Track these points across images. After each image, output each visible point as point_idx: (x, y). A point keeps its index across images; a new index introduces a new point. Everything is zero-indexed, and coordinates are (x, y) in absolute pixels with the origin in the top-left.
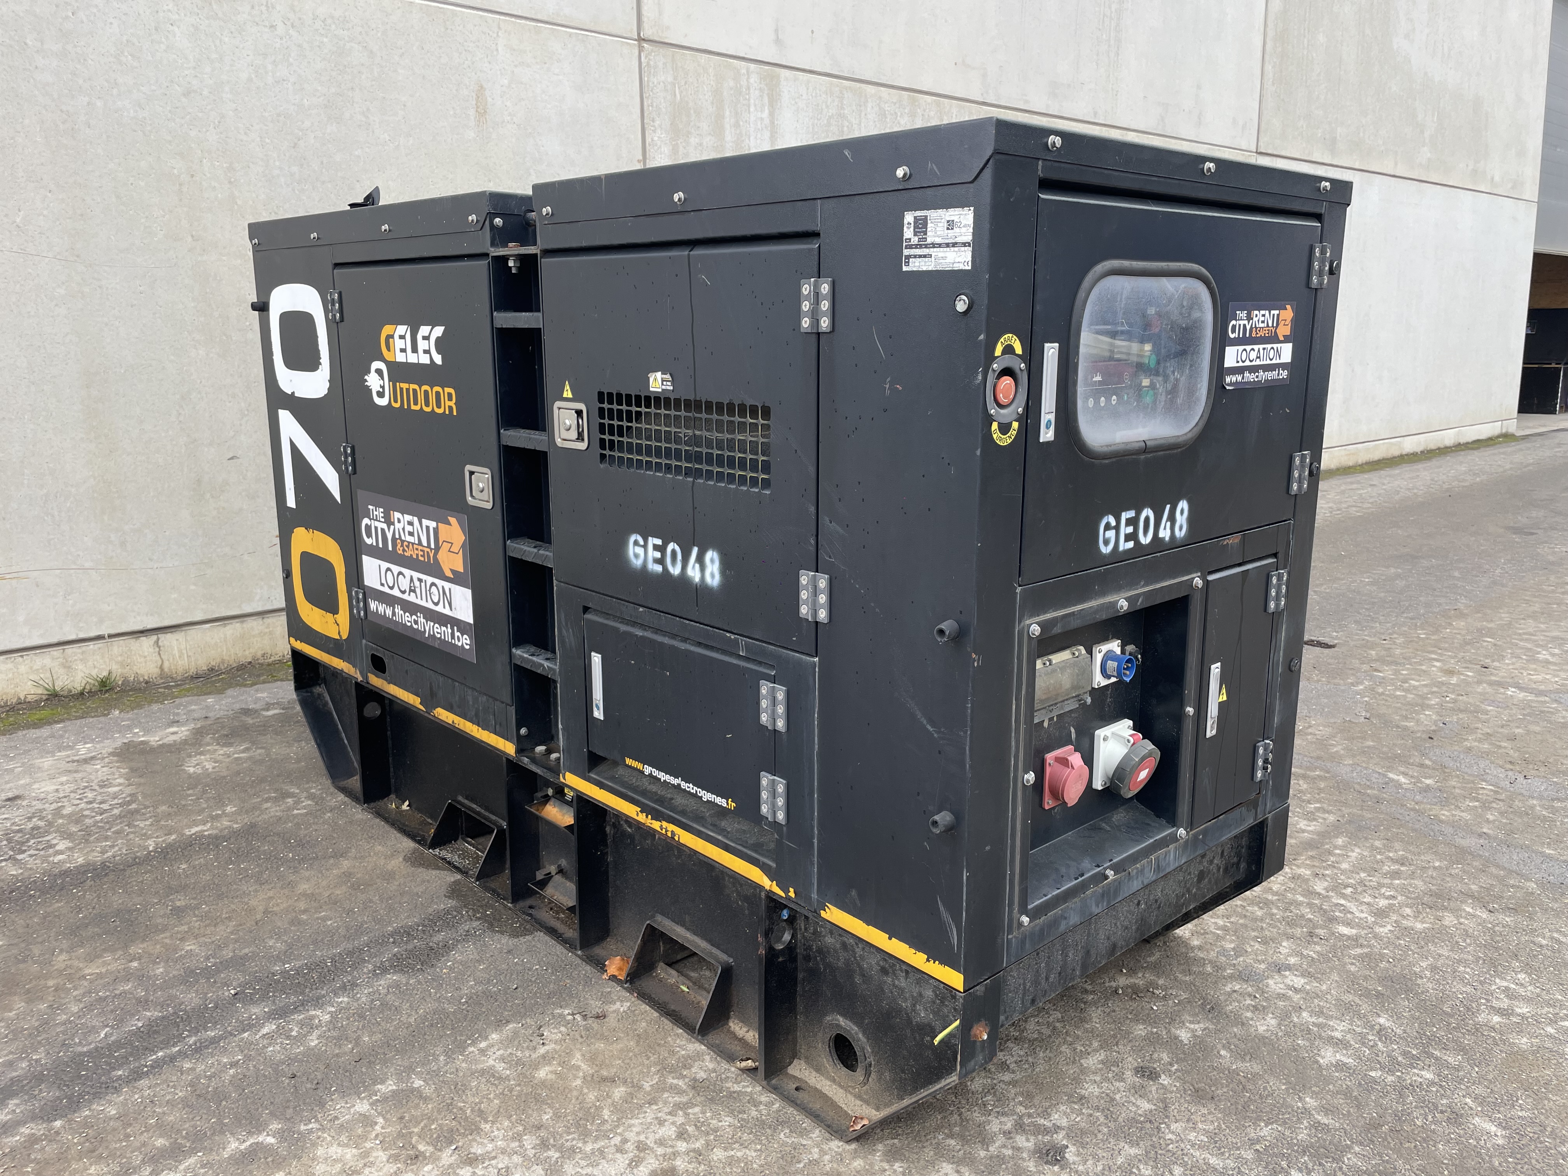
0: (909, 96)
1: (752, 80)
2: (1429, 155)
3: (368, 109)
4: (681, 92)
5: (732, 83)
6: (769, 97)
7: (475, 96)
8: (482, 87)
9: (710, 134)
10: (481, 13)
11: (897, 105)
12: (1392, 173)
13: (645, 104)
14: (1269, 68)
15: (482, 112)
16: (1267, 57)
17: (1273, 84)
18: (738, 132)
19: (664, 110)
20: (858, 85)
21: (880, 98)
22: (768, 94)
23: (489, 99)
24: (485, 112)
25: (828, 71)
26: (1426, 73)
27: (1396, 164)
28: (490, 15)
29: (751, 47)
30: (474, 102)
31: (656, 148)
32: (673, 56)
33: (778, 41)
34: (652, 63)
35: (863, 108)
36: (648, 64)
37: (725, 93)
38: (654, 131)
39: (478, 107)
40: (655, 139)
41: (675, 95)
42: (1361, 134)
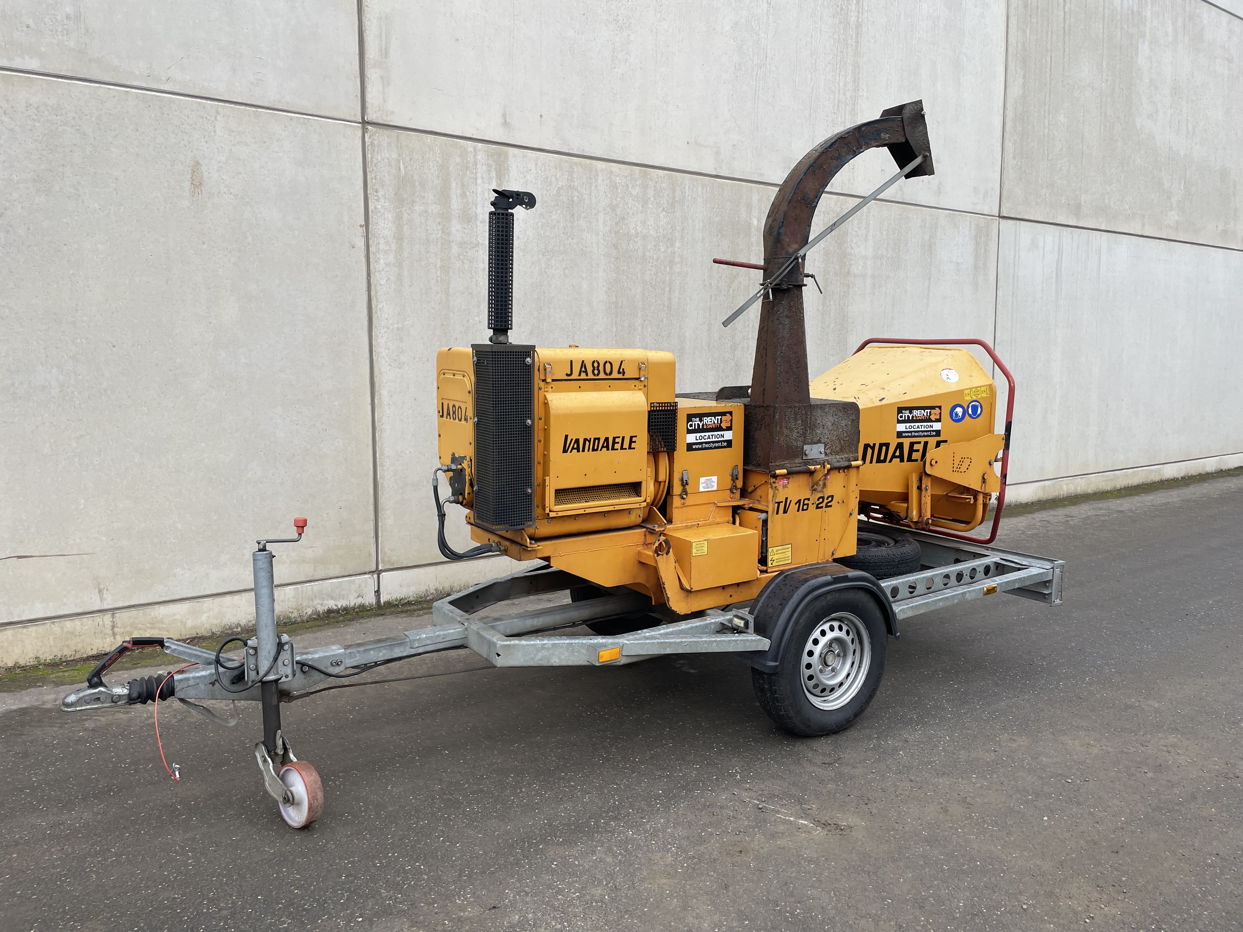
0: (641, 170)
1: (479, 157)
2: (1177, 218)
3: (79, 183)
4: (406, 167)
5: (458, 160)
6: (497, 172)
7: (190, 171)
8: (198, 163)
9: (435, 203)
10: (199, 100)
11: (629, 178)
12: (1140, 234)
13: (369, 177)
14: (1009, 145)
15: (197, 184)
16: (1007, 136)
17: (1014, 158)
18: (465, 201)
19: (388, 182)
20: (588, 161)
21: (611, 172)
22: (496, 169)
23: (206, 174)
24: (201, 184)
25: (557, 150)
26: (1171, 148)
27: (1143, 226)
28: (209, 102)
29: (477, 129)
30: (190, 176)
31: (379, 215)
32: (398, 137)
33: (505, 124)
34: (376, 142)
35: (593, 180)
36: (372, 144)
37: (451, 168)
38: (378, 200)
39: (193, 180)
40: (379, 207)
41: (400, 169)
42: (1107, 201)
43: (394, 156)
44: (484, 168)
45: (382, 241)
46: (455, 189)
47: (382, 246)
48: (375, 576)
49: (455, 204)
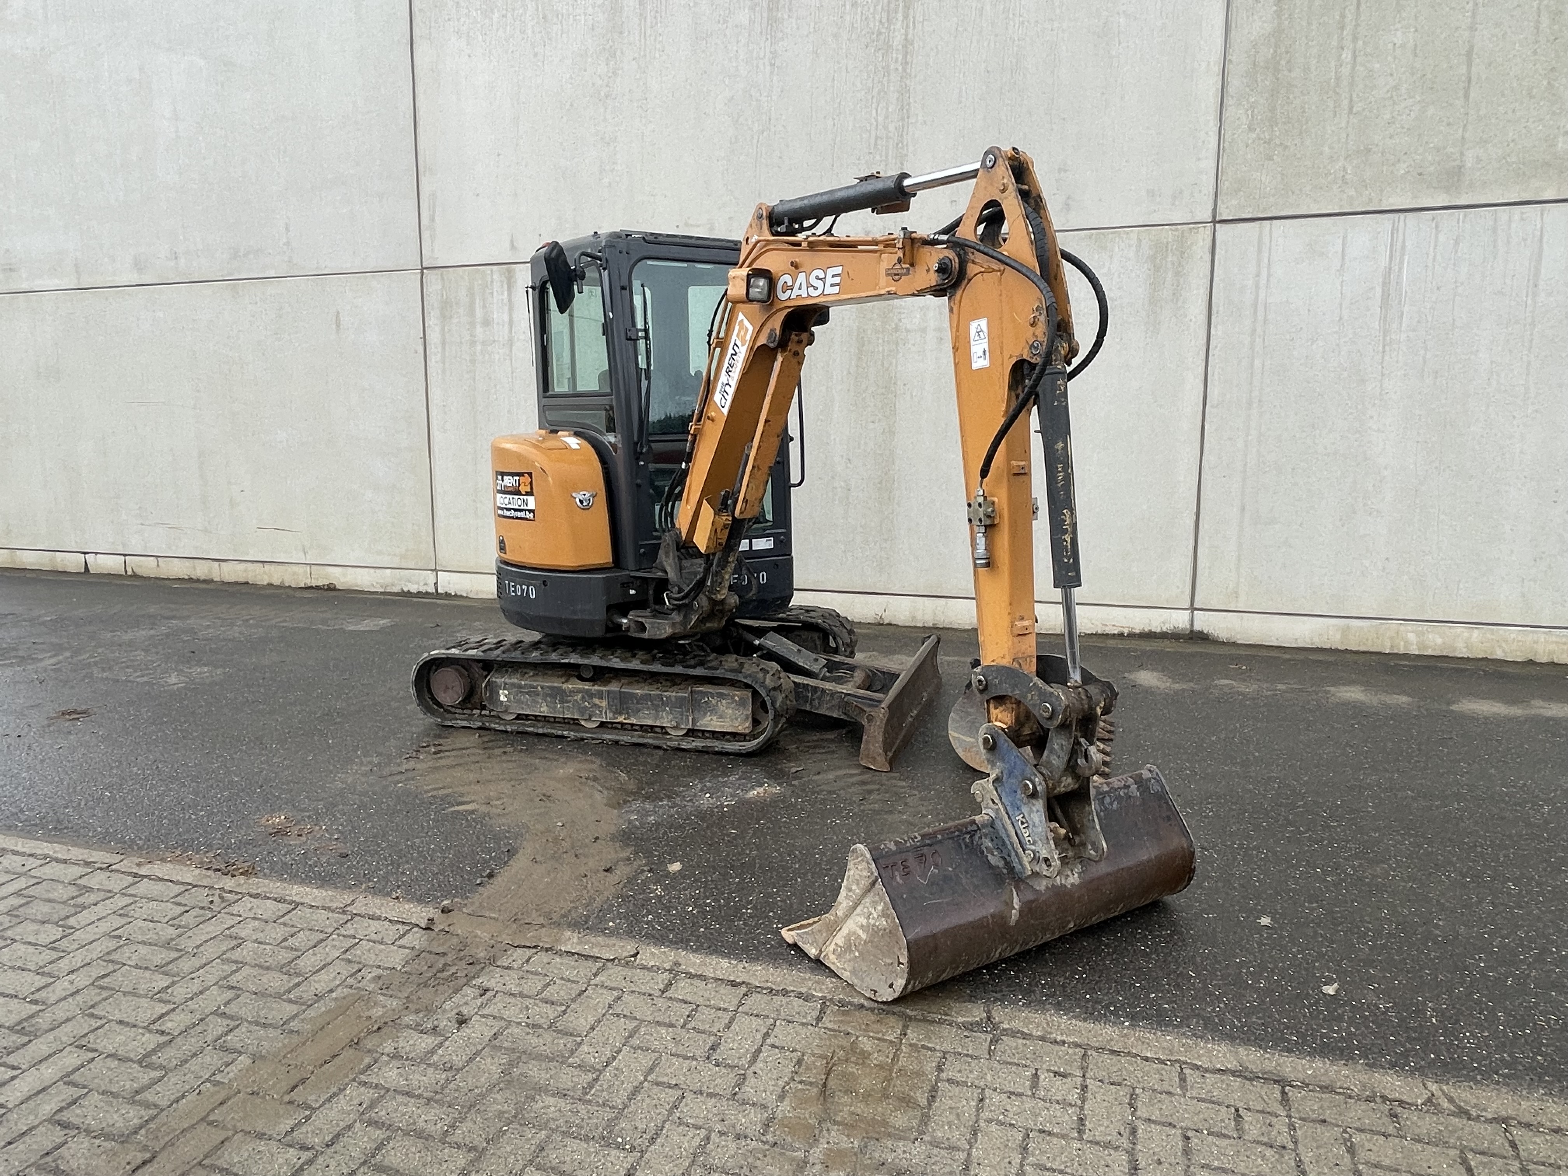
43: (440, 287)
44: (499, 284)
45: (433, 346)
46: (478, 303)
47: (433, 350)
48: (435, 573)
49: (479, 313)
